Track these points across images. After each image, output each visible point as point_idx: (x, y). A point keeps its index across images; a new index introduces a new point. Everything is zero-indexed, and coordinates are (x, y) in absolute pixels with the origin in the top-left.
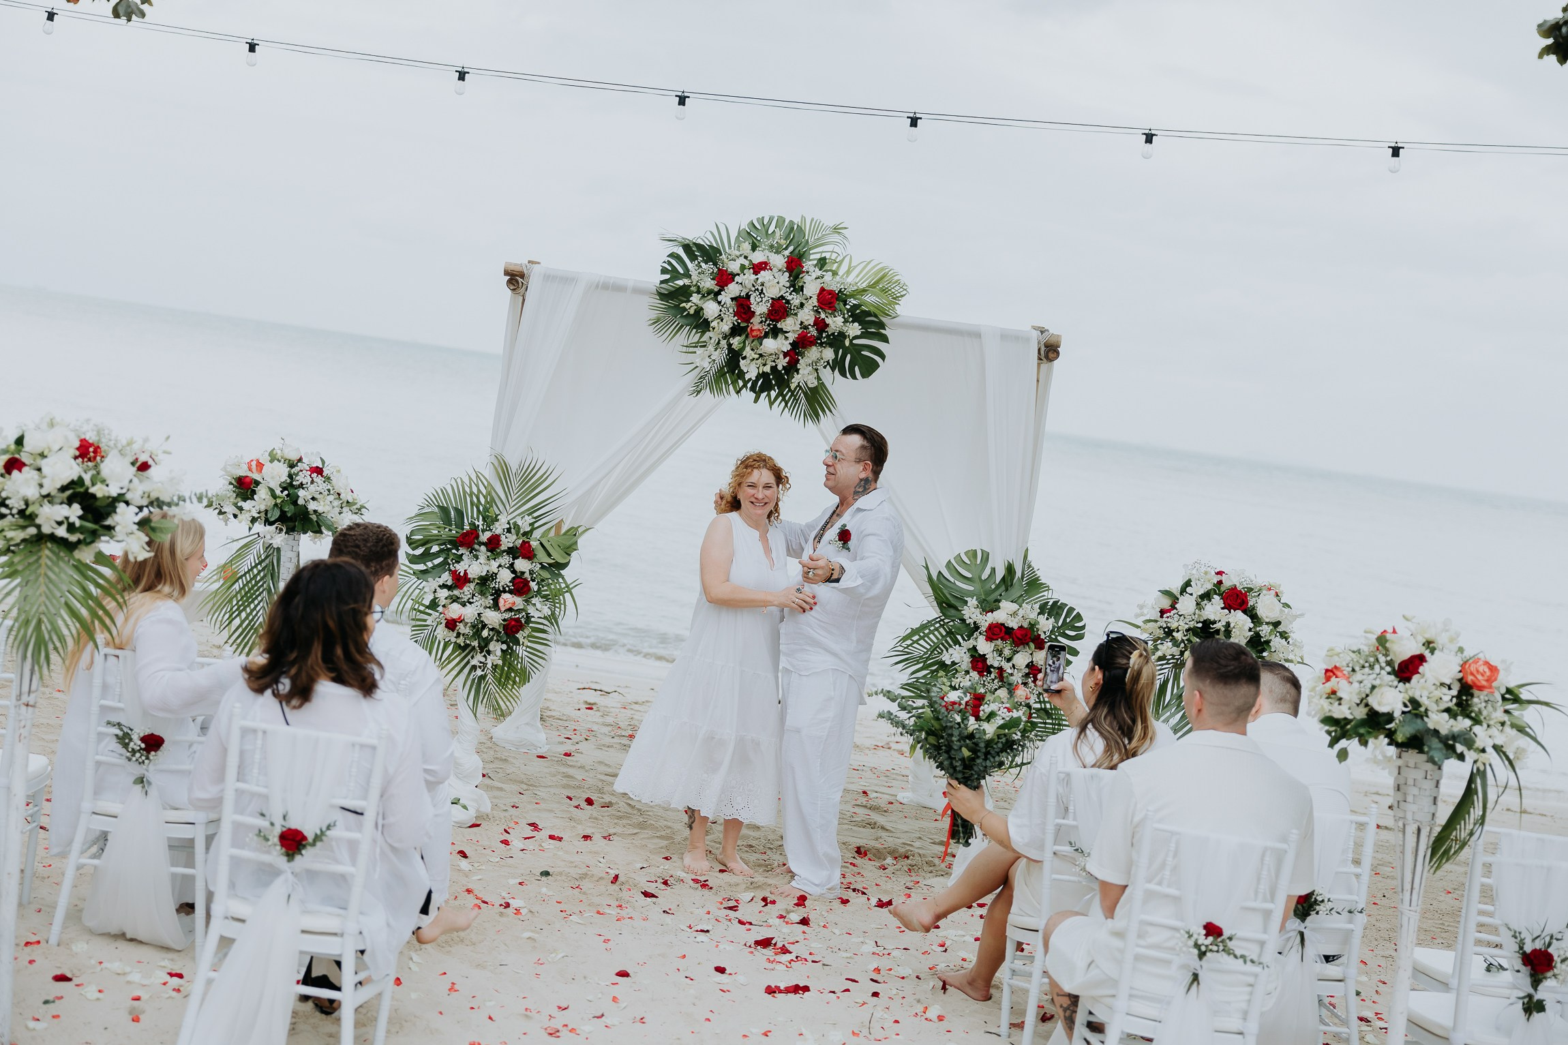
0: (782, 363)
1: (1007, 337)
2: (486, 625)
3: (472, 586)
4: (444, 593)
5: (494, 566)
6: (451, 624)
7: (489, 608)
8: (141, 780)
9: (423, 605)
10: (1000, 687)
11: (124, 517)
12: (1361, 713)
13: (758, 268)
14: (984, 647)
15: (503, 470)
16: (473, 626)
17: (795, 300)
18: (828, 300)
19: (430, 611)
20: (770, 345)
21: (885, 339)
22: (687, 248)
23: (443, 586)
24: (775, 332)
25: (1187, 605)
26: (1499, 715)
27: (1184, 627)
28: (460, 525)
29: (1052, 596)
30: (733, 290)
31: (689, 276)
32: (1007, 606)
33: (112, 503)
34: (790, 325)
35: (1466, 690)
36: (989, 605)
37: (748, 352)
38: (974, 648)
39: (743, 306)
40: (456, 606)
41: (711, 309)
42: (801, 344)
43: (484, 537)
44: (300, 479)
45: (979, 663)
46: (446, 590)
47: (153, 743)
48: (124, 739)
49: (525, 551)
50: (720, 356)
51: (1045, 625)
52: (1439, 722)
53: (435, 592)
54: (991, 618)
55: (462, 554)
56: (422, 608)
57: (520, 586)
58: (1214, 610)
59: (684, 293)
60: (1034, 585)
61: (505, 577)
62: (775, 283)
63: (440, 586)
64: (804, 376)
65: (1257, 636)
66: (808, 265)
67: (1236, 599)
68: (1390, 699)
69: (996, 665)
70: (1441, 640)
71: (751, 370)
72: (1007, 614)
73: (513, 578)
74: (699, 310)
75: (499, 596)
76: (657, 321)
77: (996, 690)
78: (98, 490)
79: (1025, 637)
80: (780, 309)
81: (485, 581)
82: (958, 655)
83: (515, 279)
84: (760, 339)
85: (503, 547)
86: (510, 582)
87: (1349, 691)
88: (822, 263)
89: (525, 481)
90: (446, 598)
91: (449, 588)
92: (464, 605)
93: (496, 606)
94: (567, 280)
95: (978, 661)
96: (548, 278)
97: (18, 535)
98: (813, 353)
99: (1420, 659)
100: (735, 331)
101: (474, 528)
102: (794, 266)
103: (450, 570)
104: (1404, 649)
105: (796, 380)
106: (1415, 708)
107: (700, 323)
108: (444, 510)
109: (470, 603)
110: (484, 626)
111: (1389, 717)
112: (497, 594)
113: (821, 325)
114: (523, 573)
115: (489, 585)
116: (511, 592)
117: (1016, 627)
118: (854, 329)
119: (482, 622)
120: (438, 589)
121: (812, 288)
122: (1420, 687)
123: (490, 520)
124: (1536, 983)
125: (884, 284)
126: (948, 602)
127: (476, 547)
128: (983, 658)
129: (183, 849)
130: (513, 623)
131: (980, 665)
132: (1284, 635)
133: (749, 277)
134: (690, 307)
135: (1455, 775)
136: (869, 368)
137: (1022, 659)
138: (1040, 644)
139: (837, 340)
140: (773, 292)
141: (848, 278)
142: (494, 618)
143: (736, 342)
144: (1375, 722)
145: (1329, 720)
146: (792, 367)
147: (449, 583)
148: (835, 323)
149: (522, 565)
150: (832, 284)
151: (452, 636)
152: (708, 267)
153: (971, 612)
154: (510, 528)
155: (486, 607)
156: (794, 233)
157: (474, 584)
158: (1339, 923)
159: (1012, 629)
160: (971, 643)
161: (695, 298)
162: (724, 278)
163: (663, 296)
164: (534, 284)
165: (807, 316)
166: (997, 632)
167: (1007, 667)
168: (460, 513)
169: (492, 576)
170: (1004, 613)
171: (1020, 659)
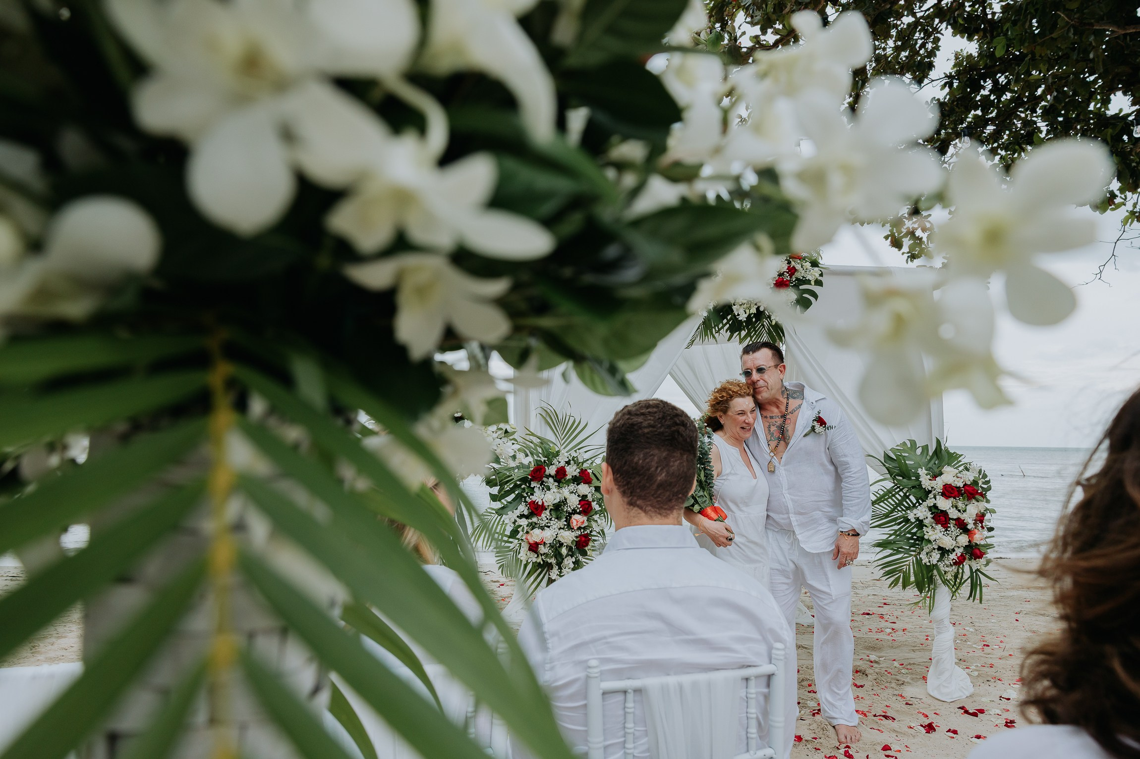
2: (563, 544)
3: (547, 512)
4: (524, 522)
5: (566, 492)
6: (534, 547)
7: (563, 529)
9: (506, 536)
10: (961, 534)
14: (944, 504)
16: (551, 546)
19: (511, 540)
21: (820, 284)
23: (522, 516)
32: (947, 471)
36: (935, 474)
38: (935, 506)
40: (537, 531)
43: (552, 470)
45: (941, 517)
46: (524, 519)
49: (583, 478)
53: (516, 521)
54: (939, 481)
55: (534, 487)
56: (505, 539)
57: (586, 507)
61: (574, 502)
63: (518, 517)
69: (955, 517)
73: (580, 501)
75: (571, 517)
77: (958, 536)
79: (966, 492)
81: (558, 508)
82: (922, 512)
85: (569, 477)
86: (579, 504)
90: (527, 526)
91: (527, 517)
92: (542, 528)
93: (569, 527)
95: (940, 516)
101: (542, 465)
103: (525, 502)
109: (549, 527)
110: (561, 545)
112: (570, 514)
113: (789, 272)
114: (586, 496)
115: (562, 510)
116: (579, 513)
117: (962, 486)
119: (559, 541)
120: (517, 519)
123: (552, 458)
127: (545, 479)
128: (945, 513)
130: (583, 539)
131: (942, 518)
142: (568, 537)
147: (526, 513)
148: (802, 268)
149: (584, 489)
151: (533, 558)
153: (924, 479)
154: (570, 460)
155: (560, 528)
157: (548, 510)
159: (959, 487)
160: (930, 502)
166: (949, 491)
167: (963, 516)
169: (564, 502)
170: (950, 476)
171: (972, 510)
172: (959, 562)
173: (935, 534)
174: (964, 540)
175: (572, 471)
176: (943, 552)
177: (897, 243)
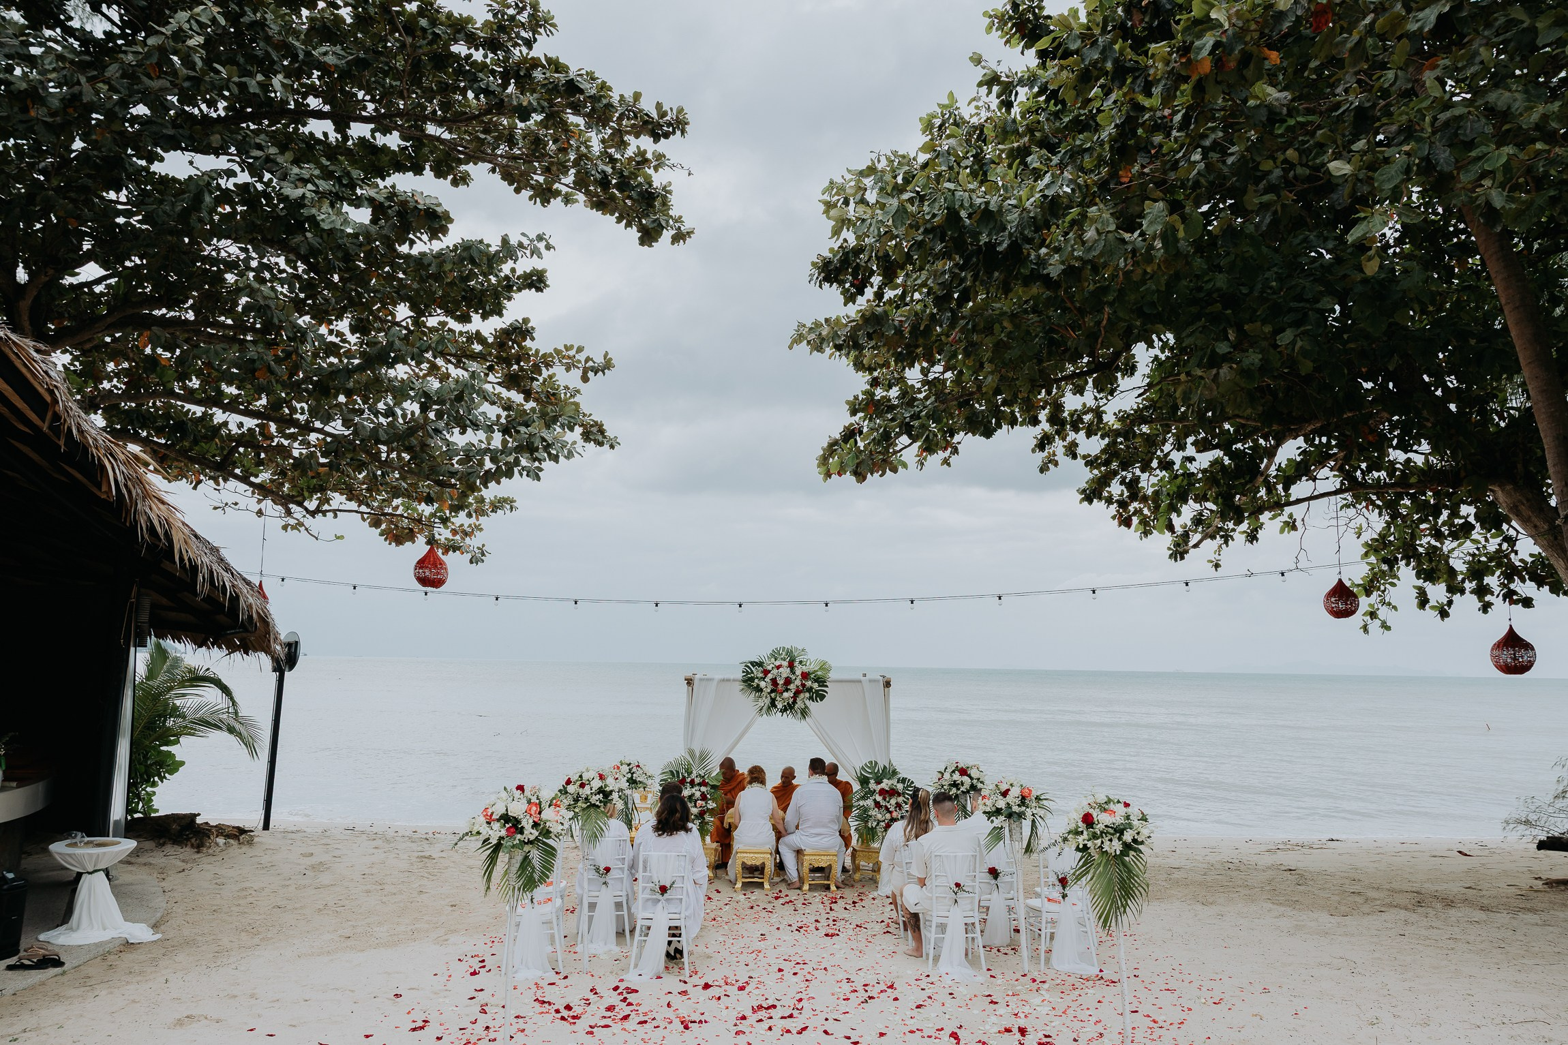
0: (791, 701)
1: (871, 680)
5: (693, 790)
8: (605, 883)
10: (887, 813)
11: (615, 796)
12: (994, 809)
13: (778, 667)
14: (879, 798)
15: (691, 753)
17: (793, 677)
18: (805, 676)
20: (786, 695)
21: (827, 686)
22: (752, 663)
24: (787, 690)
25: (947, 776)
26: (1034, 804)
27: (946, 783)
28: (678, 777)
29: (901, 776)
30: (770, 676)
31: (752, 672)
32: (885, 781)
33: (611, 792)
34: (792, 687)
35: (1023, 798)
36: (878, 782)
37: (778, 698)
38: (875, 800)
39: (774, 681)
41: (763, 684)
42: (797, 693)
43: (689, 780)
44: (634, 770)
45: (877, 804)
47: (608, 870)
48: (597, 870)
49: (704, 784)
50: (768, 701)
51: (900, 787)
52: (1015, 809)
54: (879, 787)
57: (704, 797)
58: (957, 776)
59: (752, 679)
60: (895, 773)
61: (698, 794)
62: (785, 672)
64: (799, 704)
65: (972, 784)
66: (796, 664)
67: (963, 772)
68: (1001, 804)
69: (884, 805)
70: (1015, 783)
71: (780, 706)
72: (886, 784)
74: (758, 685)
76: (743, 691)
78: (608, 789)
79: (893, 793)
80: (788, 681)
82: (869, 802)
83: (689, 682)
84: (782, 693)
85: (696, 783)
86: (700, 796)
87: (989, 803)
88: (801, 662)
89: (700, 757)
93: (696, 806)
94: (708, 680)
96: (701, 680)
97: (584, 806)
98: (802, 696)
99: (1009, 790)
100: (772, 691)
101: (684, 777)
102: (791, 665)
104: (1004, 787)
105: (796, 706)
106: (1008, 806)
107: (758, 689)
108: (671, 772)
111: (1001, 809)
112: (696, 801)
113: (803, 685)
114: (704, 792)
116: (701, 800)
117: (889, 790)
118: (815, 686)
121: (798, 672)
122: (1009, 798)
123: (690, 773)
124: (1064, 889)
125: (824, 667)
126: (863, 782)
128: (879, 803)
129: (619, 906)
130: (703, 812)
132: (982, 782)
133: (775, 671)
134: (755, 684)
135: (1026, 825)
136: (822, 697)
137: (893, 801)
138: (899, 795)
139: (810, 690)
140: (785, 675)
141: (810, 666)
143: (773, 695)
144: (998, 812)
145: (985, 813)
146: (795, 702)
148: (809, 684)
149: (703, 789)
150: (805, 669)
152: (761, 669)
153: (872, 785)
154: (698, 776)
156: (789, 653)
158: (1007, 879)
160: (873, 797)
161: (756, 681)
162: (766, 672)
163: (744, 681)
164: (696, 683)
165: (798, 682)
166: (882, 792)
167: (888, 805)
168: (678, 772)
169: (693, 795)
173: (875, 812)
174: (888, 816)
175: (697, 780)
176: (879, 822)
177: (1127, 522)
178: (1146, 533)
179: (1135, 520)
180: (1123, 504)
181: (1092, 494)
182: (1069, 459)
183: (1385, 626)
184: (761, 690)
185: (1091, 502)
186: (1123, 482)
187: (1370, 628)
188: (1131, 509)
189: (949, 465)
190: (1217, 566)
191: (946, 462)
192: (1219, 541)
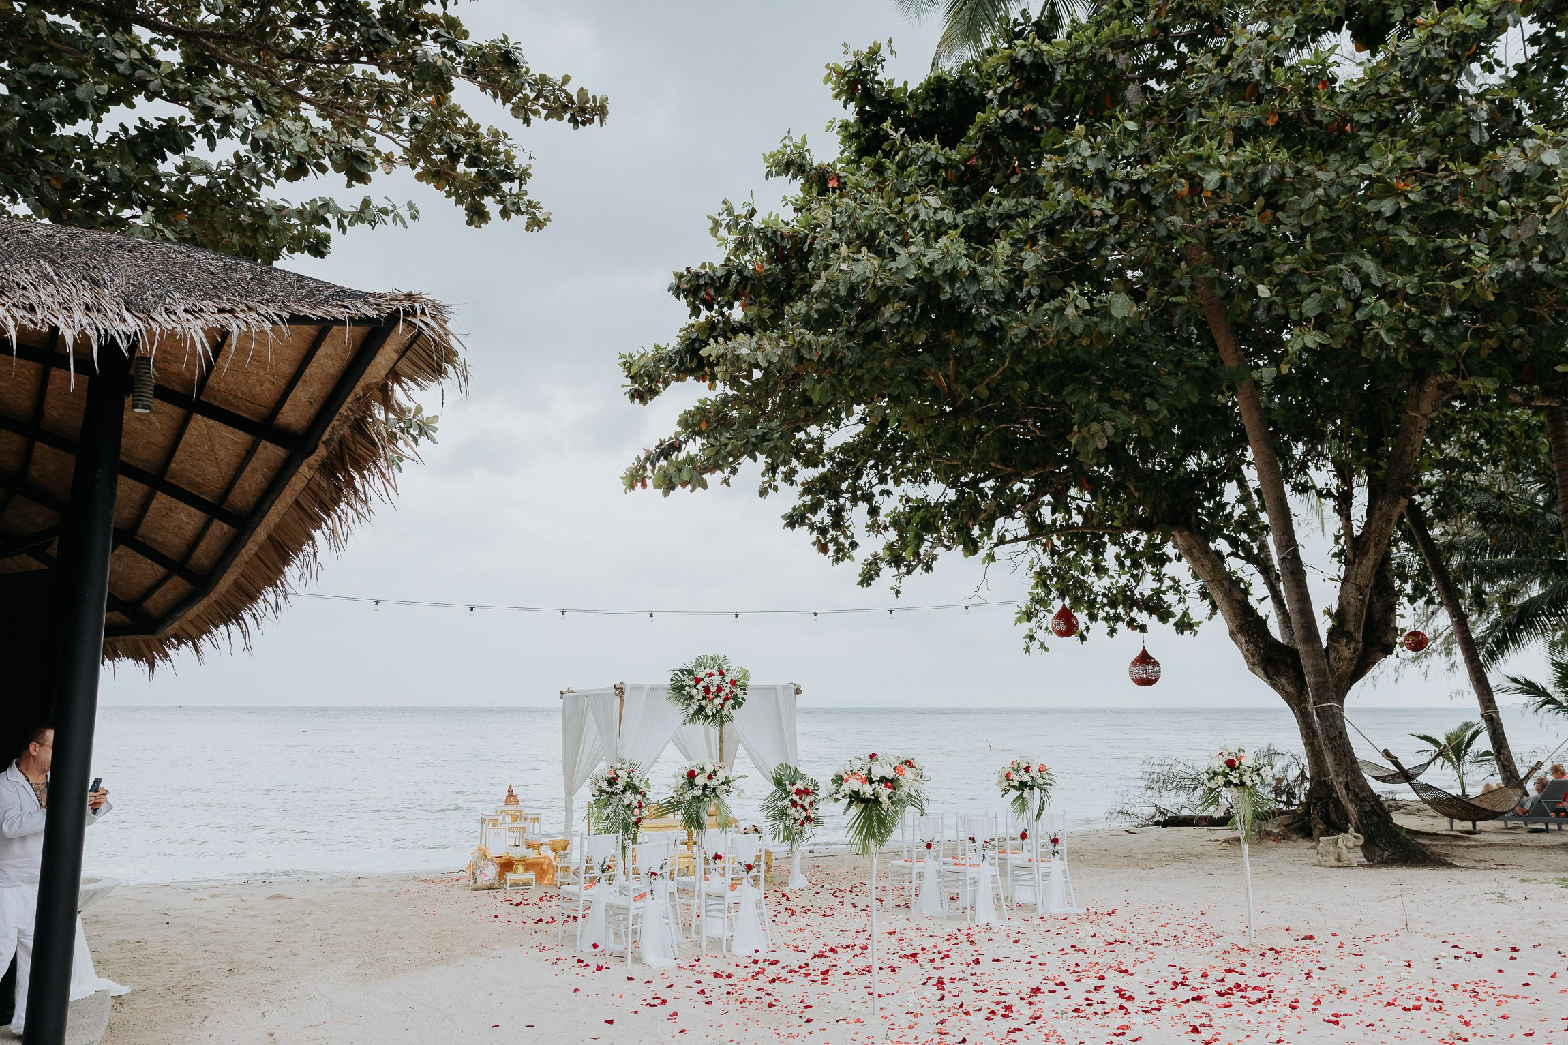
0: (718, 708)
1: (785, 688)
10: (803, 812)
13: (711, 675)
14: (796, 798)
17: (723, 685)
18: (733, 683)
20: (715, 702)
21: (746, 694)
22: (682, 671)
24: (717, 696)
29: (807, 776)
30: (702, 684)
31: (682, 680)
32: (798, 781)
34: (723, 694)
36: (793, 784)
37: (707, 706)
38: (792, 800)
39: (705, 690)
41: (694, 692)
42: (726, 699)
45: (794, 804)
50: (696, 708)
51: (811, 786)
54: (795, 788)
59: (682, 687)
61: (635, 803)
62: (717, 679)
64: (724, 712)
66: (724, 671)
69: (801, 804)
71: (709, 712)
74: (688, 693)
76: (669, 699)
79: (806, 792)
80: (719, 689)
82: (787, 802)
84: (712, 700)
88: (728, 670)
94: (639, 688)
96: (633, 688)
98: (728, 703)
99: (1029, 766)
100: (704, 698)
102: (721, 673)
105: (722, 713)
107: (688, 697)
113: (730, 693)
118: (740, 693)
121: (728, 680)
122: (1031, 773)
125: (743, 674)
126: (779, 783)
128: (796, 803)
133: (707, 679)
134: (683, 692)
136: (741, 705)
138: (812, 794)
139: (735, 697)
140: (716, 683)
141: (735, 675)
143: (703, 703)
146: (722, 710)
148: (734, 691)
150: (730, 676)
152: (690, 677)
153: (788, 787)
156: (718, 661)
159: (803, 790)
160: (790, 798)
161: (686, 689)
162: (698, 680)
163: (672, 690)
164: (627, 692)
165: (727, 690)
166: (798, 792)
167: (804, 804)
170: (799, 785)
171: (808, 799)
172: (803, 824)
173: (792, 812)
174: (804, 814)
176: (795, 820)
177: (823, 549)
178: (838, 560)
179: (832, 548)
180: (823, 531)
181: (795, 520)
182: (786, 485)
183: (1043, 647)
184: (692, 697)
185: (793, 527)
186: (829, 511)
187: (1031, 649)
188: (829, 536)
189: (728, 484)
190: (898, 593)
191: (726, 481)
192: (903, 570)
